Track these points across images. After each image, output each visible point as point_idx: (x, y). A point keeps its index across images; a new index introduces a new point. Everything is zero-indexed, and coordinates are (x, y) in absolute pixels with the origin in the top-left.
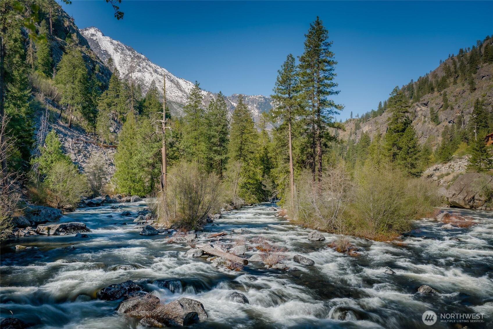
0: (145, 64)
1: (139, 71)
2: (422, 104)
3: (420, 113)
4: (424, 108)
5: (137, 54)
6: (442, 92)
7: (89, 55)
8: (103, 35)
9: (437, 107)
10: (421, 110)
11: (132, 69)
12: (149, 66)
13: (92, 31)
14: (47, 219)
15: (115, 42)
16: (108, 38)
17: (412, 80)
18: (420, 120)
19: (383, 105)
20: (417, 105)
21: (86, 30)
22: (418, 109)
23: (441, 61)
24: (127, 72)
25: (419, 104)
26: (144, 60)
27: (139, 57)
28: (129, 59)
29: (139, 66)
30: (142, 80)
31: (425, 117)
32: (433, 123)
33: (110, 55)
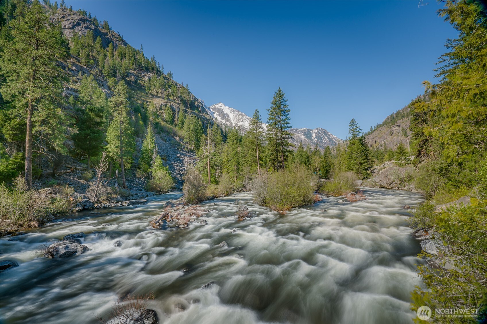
0: (245, 117)
1: (242, 121)
2: (396, 126)
3: (395, 131)
4: (397, 128)
5: (241, 113)
6: (409, 118)
7: (206, 117)
8: (225, 106)
9: (406, 127)
10: (396, 129)
11: (239, 121)
12: (247, 118)
13: (220, 105)
14: (137, 198)
15: (231, 109)
16: (227, 107)
17: (394, 112)
18: (395, 135)
19: (373, 129)
20: (393, 127)
21: (217, 104)
22: (394, 129)
23: (412, 99)
24: (236, 122)
25: (394, 126)
26: (244, 116)
27: (242, 115)
28: (237, 116)
29: (242, 119)
30: (244, 126)
31: (398, 133)
32: (404, 136)
33: (228, 115)
